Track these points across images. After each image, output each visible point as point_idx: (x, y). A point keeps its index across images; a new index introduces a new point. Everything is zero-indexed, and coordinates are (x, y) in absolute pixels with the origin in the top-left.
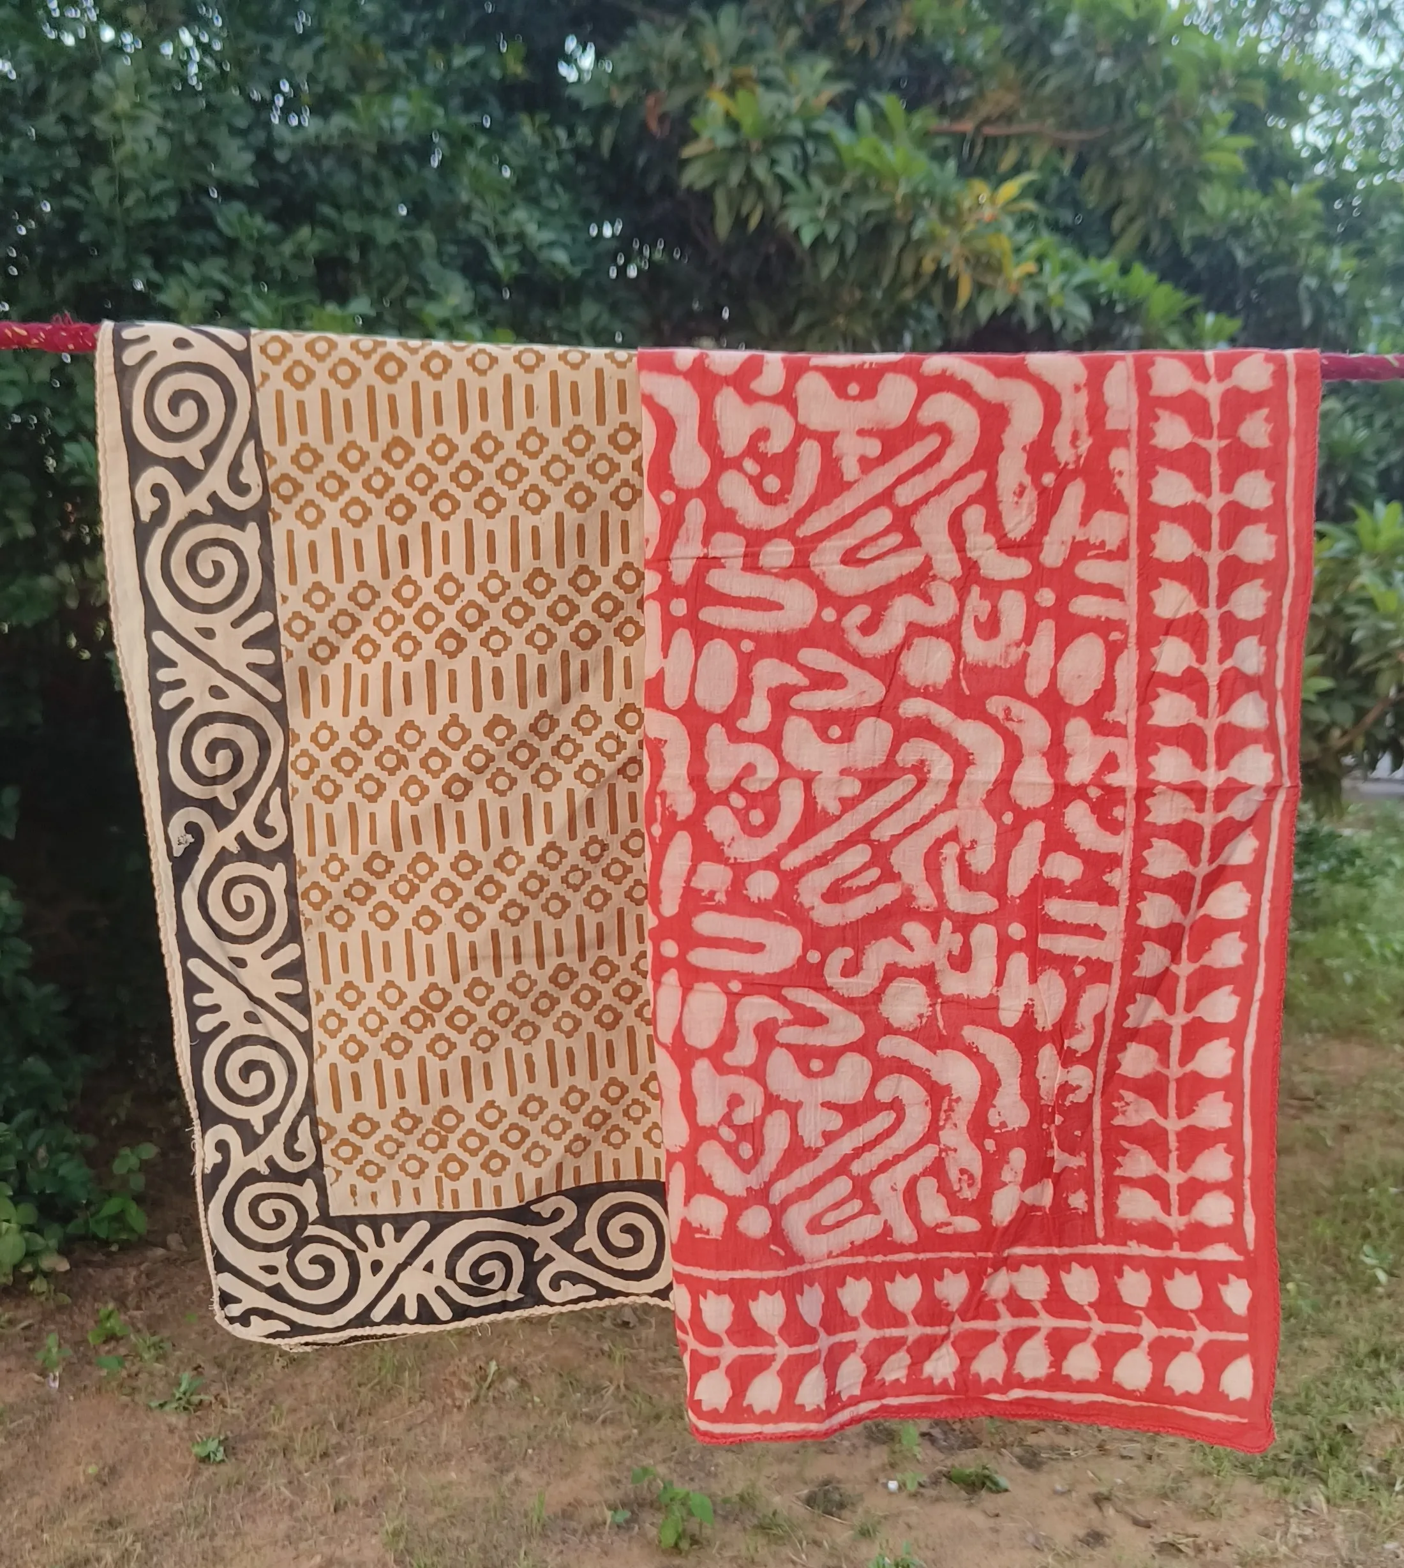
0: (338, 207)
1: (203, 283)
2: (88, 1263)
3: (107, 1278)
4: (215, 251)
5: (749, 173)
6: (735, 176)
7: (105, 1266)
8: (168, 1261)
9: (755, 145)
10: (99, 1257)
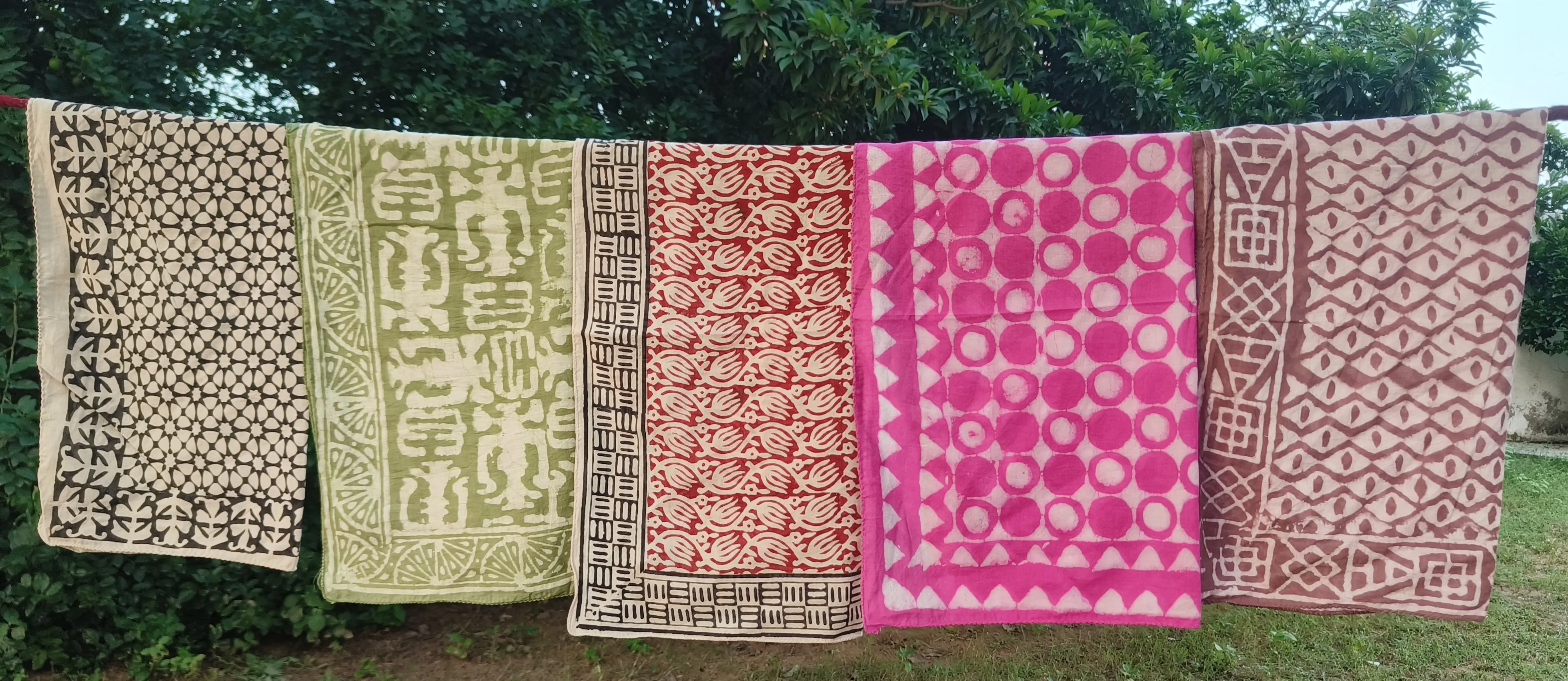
2: (371, 637)
3: (379, 645)
5: (757, 28)
7: (379, 639)
8: (415, 638)
9: (763, 13)
10: (377, 634)
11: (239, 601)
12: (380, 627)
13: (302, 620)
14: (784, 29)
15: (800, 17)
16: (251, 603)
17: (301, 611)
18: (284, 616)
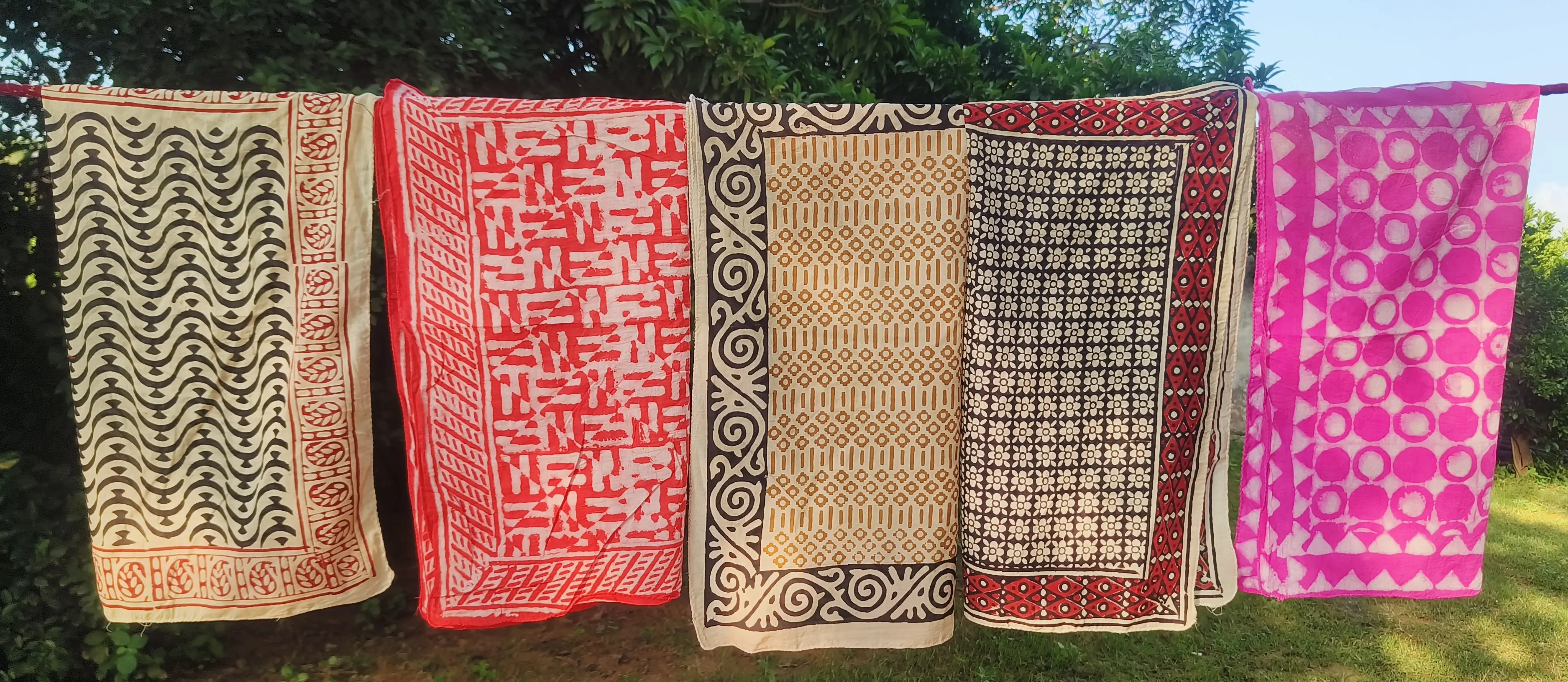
0: (366, 31)
1: (278, 71)
4: (287, 52)
5: (622, 22)
6: (614, 25)
9: (626, 7)
10: (189, 672)
11: (35, 643)
12: (194, 665)
13: (108, 660)
14: (648, 24)
15: (664, 13)
16: (50, 643)
17: (107, 651)
18: (86, 657)
